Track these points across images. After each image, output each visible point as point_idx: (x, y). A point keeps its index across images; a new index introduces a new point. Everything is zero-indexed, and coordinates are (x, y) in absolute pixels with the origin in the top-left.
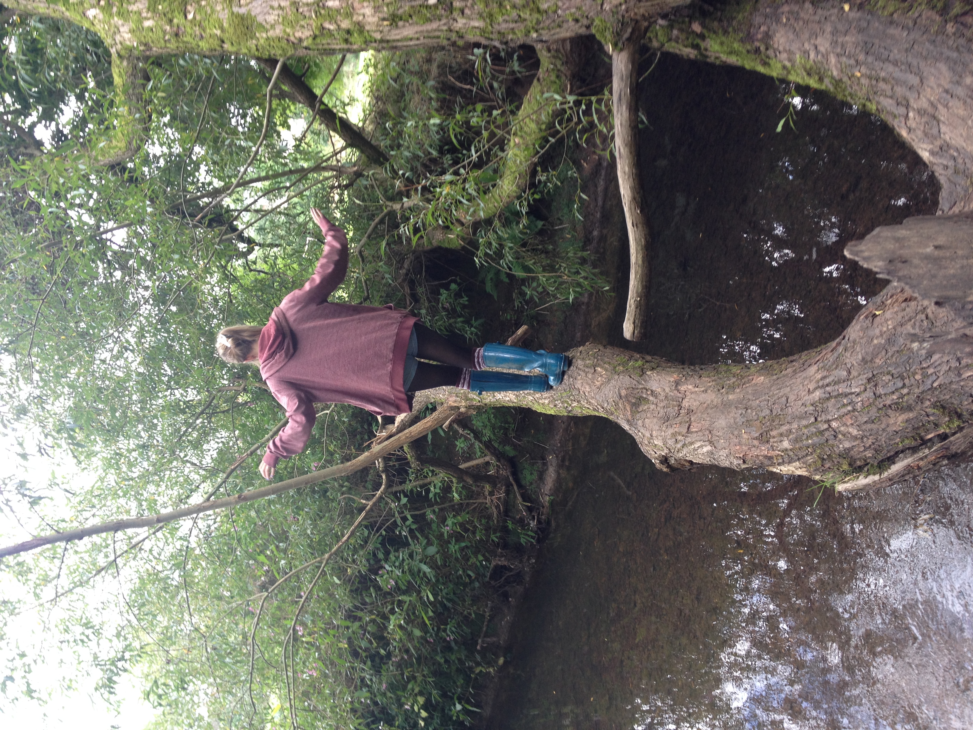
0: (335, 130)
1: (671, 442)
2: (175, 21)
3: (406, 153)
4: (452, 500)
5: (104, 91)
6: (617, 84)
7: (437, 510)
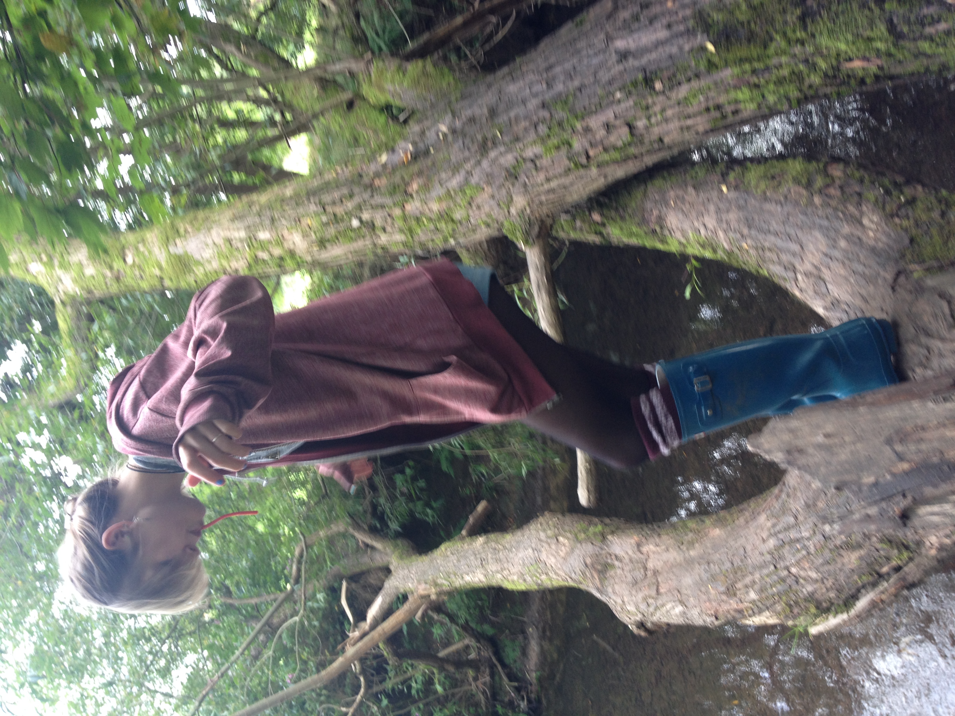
1: (643, 607)
2: (115, 266)
4: (436, 692)
6: (533, 273)
7: (421, 706)
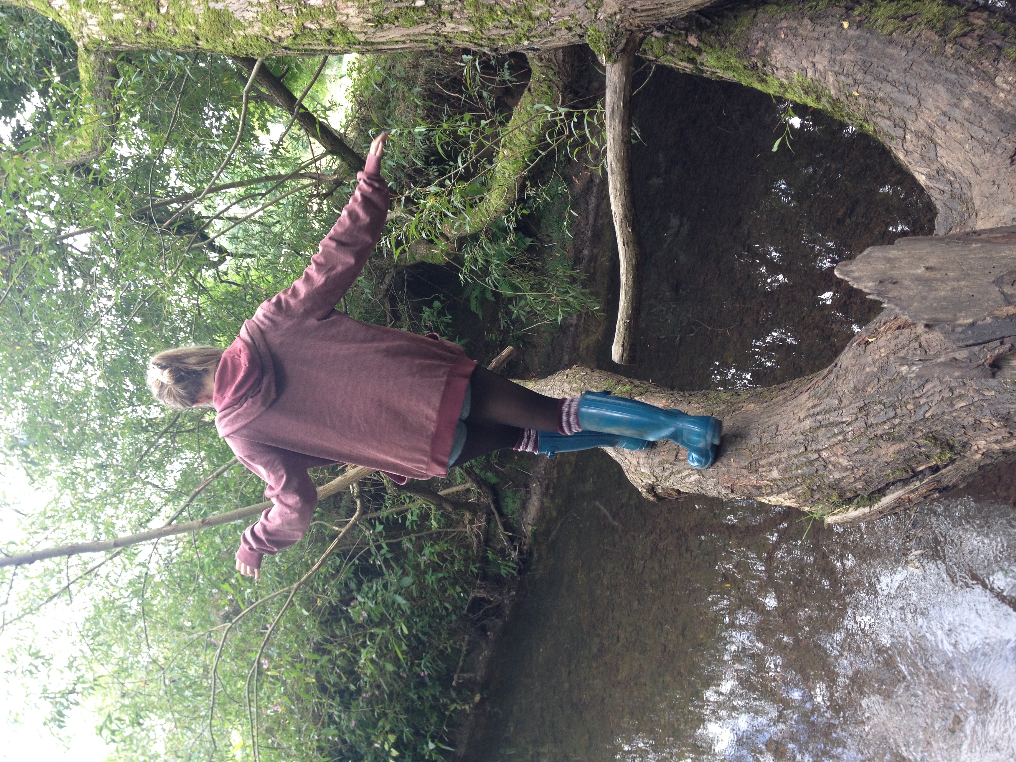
0: (314, 136)
1: (658, 470)
2: (147, 14)
3: (390, 163)
4: (430, 528)
5: (68, 86)
6: (610, 97)
7: (414, 539)
